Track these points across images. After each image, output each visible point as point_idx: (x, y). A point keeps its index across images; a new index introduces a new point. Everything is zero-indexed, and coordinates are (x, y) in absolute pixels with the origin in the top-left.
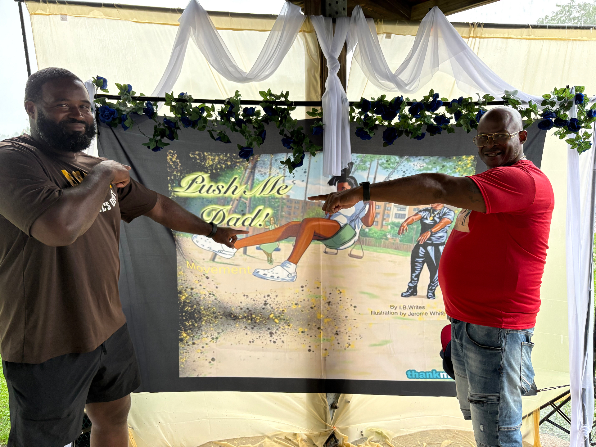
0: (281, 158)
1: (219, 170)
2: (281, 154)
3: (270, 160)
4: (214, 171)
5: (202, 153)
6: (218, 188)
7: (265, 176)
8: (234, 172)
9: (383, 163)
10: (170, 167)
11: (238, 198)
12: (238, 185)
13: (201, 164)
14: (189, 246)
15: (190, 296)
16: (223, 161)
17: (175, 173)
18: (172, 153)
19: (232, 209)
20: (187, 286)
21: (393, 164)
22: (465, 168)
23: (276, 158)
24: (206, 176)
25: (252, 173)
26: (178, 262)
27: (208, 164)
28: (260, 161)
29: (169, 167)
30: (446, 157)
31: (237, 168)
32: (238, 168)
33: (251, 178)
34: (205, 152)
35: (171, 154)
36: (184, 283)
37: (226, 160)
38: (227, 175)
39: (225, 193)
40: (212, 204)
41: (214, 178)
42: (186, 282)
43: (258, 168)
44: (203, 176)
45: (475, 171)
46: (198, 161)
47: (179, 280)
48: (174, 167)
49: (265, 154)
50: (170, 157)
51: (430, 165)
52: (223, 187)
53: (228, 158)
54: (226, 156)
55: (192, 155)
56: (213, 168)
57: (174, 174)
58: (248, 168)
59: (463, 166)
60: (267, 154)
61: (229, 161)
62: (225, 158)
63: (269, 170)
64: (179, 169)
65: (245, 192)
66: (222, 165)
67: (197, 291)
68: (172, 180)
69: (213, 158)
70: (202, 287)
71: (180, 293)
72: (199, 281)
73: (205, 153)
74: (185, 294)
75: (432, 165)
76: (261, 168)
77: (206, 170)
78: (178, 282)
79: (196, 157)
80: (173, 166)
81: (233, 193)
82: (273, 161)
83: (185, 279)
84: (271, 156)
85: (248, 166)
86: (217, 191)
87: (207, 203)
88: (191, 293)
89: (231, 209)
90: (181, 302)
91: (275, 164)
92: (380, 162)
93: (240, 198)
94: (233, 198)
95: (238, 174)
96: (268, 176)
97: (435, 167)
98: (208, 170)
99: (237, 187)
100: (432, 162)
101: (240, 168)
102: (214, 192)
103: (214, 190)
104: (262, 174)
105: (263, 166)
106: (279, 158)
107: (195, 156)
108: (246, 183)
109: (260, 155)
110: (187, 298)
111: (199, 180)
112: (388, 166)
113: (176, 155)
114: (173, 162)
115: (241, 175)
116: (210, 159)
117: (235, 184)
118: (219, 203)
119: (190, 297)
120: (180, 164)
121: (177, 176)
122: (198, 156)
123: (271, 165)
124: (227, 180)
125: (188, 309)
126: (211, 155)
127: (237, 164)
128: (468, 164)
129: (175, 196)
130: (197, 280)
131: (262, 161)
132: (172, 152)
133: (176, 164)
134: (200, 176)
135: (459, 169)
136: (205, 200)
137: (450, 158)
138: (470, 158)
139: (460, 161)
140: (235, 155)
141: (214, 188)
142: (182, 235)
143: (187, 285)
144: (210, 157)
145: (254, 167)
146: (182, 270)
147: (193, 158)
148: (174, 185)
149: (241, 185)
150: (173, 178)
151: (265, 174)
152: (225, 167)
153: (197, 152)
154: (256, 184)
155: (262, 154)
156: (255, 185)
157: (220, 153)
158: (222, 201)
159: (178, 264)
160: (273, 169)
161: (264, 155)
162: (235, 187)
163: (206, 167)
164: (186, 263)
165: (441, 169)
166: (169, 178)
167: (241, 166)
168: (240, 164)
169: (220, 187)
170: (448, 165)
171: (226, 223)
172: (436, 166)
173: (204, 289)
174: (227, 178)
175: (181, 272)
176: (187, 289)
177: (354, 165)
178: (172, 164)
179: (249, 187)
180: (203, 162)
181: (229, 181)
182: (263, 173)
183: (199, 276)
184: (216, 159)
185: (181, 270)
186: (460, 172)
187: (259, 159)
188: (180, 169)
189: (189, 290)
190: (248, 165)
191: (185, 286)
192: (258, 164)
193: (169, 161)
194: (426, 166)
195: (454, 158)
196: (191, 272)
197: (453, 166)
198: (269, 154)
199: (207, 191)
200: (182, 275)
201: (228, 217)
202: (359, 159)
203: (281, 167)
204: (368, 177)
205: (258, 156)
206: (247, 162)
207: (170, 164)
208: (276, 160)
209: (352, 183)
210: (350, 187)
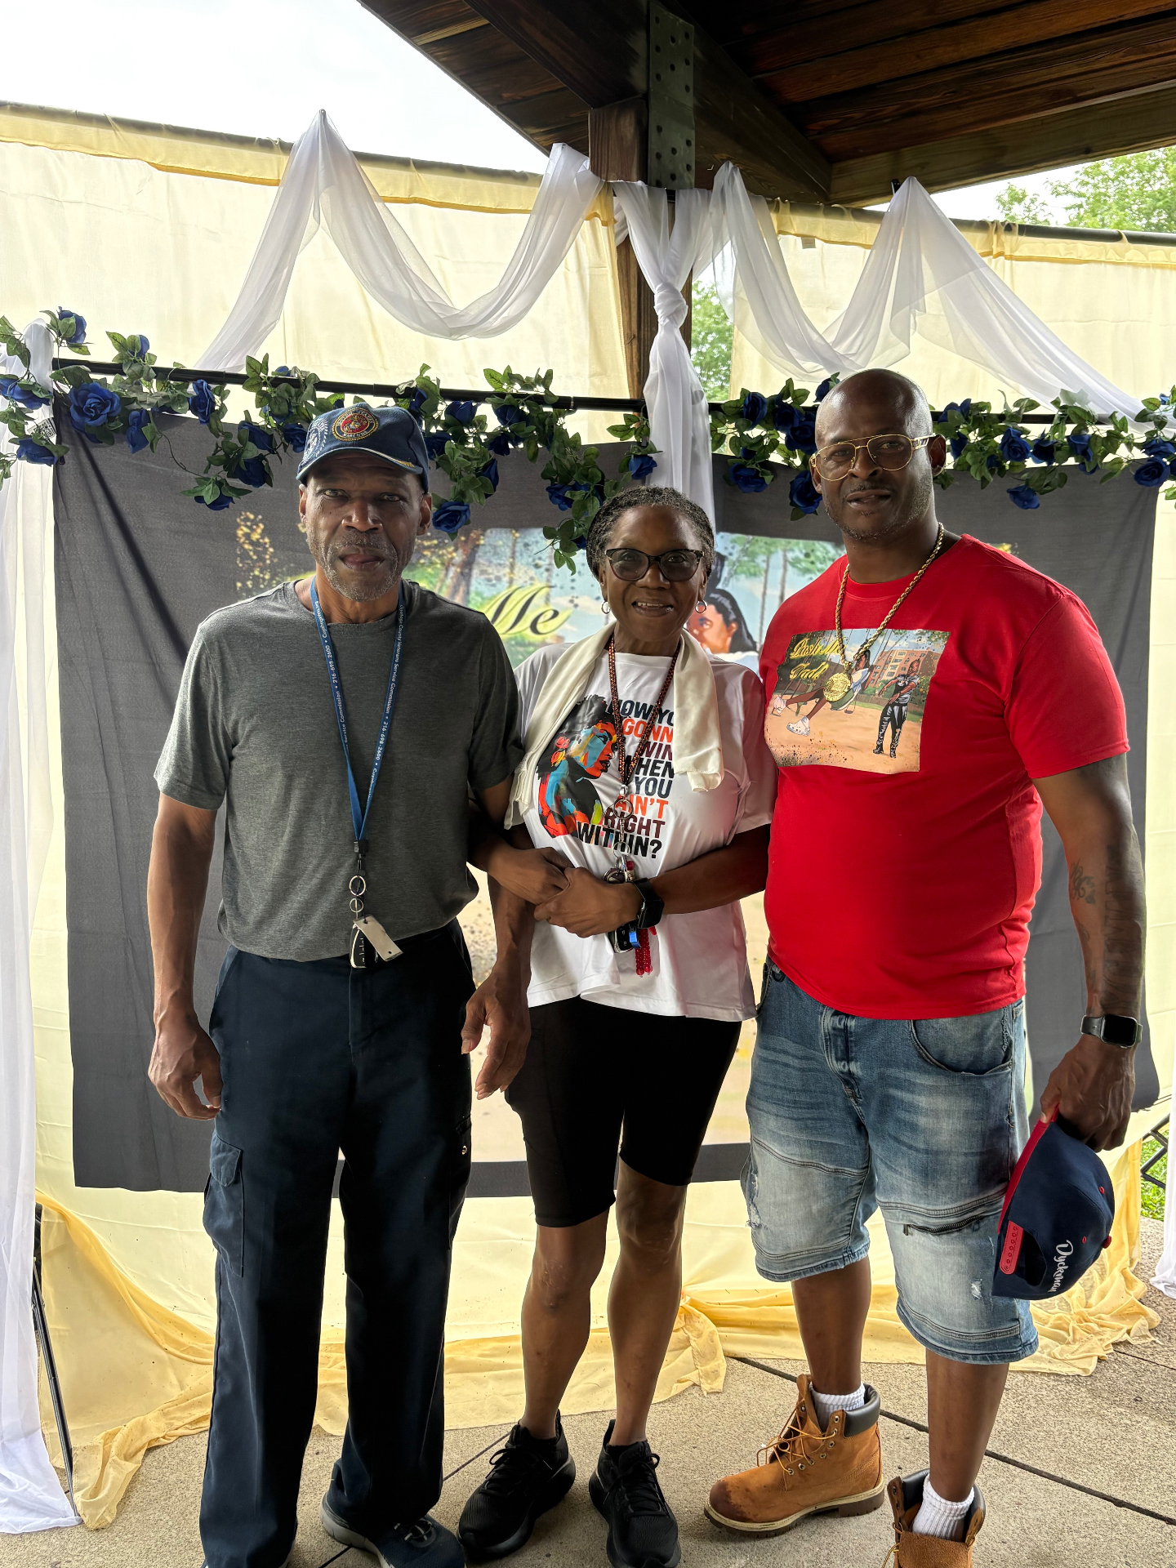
0: (539, 539)
3: (510, 544)
7: (499, 586)
8: (415, 572)
9: (797, 561)
10: (245, 555)
17: (257, 573)
18: (252, 521)
21: (821, 563)
23: (526, 541)
25: (465, 575)
28: (483, 545)
29: (240, 556)
31: (423, 564)
32: (427, 564)
33: (462, 589)
35: (249, 524)
43: (479, 563)
48: (255, 557)
49: (498, 530)
50: (246, 530)
57: (254, 576)
58: (453, 565)
60: (503, 530)
63: (507, 570)
64: (268, 562)
76: (487, 564)
80: (251, 553)
82: (520, 546)
84: (514, 535)
85: (452, 559)
91: (525, 555)
92: (790, 555)
95: (427, 578)
96: (507, 585)
101: (432, 563)
104: (489, 580)
105: (492, 559)
106: (533, 540)
109: (485, 530)
112: (810, 566)
113: (262, 526)
114: (252, 543)
115: (434, 580)
120: (271, 550)
121: (261, 581)
123: (513, 556)
127: (425, 553)
131: (490, 545)
132: (252, 517)
133: (260, 549)
145: (468, 565)
150: (250, 586)
151: (498, 579)
155: (490, 527)
160: (520, 569)
161: (494, 531)
166: (239, 585)
167: (434, 558)
168: (433, 553)
177: (726, 563)
178: (251, 548)
182: (492, 577)
187: (482, 542)
188: (272, 561)
190: (454, 554)
192: (480, 553)
193: (242, 540)
198: (509, 530)
202: (738, 548)
203: (540, 562)
204: (764, 594)
205: (480, 532)
206: (452, 549)
207: (243, 548)
208: (526, 545)
209: (726, 609)
210: (720, 617)
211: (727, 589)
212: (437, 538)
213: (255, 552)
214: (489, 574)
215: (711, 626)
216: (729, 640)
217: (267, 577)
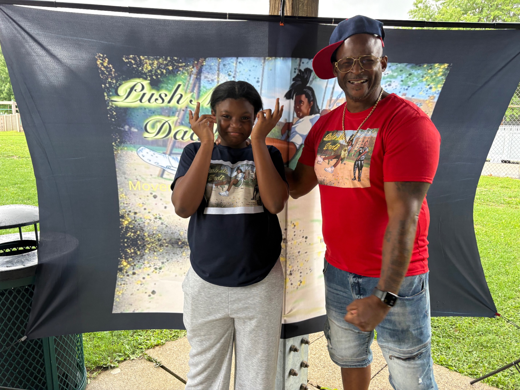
0: (230, 62)
1: (159, 76)
2: (230, 58)
3: (217, 65)
4: (154, 77)
5: (138, 57)
6: (160, 96)
7: (213, 84)
8: (177, 77)
10: (103, 73)
11: (184, 108)
12: (183, 94)
13: (138, 70)
14: (135, 160)
15: (133, 220)
16: (164, 66)
17: (109, 80)
18: (102, 57)
19: (179, 121)
20: (130, 210)
22: (434, 77)
23: (224, 63)
24: (146, 83)
25: (198, 79)
26: (118, 183)
27: (146, 69)
28: (205, 65)
29: (101, 73)
30: (416, 65)
31: (179, 74)
32: (181, 74)
33: (197, 85)
34: (141, 55)
35: (101, 58)
36: (127, 207)
37: (167, 65)
38: (170, 81)
39: (169, 102)
40: (156, 115)
41: (155, 84)
42: (129, 206)
43: (204, 73)
44: (142, 83)
45: (445, 80)
46: (134, 66)
47: (121, 203)
48: (107, 73)
49: (212, 58)
50: (101, 61)
51: (395, 72)
52: (166, 95)
53: (168, 62)
54: (166, 60)
55: (125, 59)
56: (152, 74)
57: (109, 82)
58: (193, 74)
59: (433, 74)
60: (214, 58)
61: (170, 65)
62: (165, 62)
63: (216, 77)
64: (113, 75)
65: (191, 101)
66: (162, 70)
67: (141, 216)
68: (108, 88)
69: (151, 62)
70: (147, 211)
71: (123, 217)
72: (143, 203)
73: (141, 57)
74: (128, 218)
75: (398, 73)
76: (207, 74)
77: (145, 76)
78: (120, 205)
79: (131, 62)
80: (105, 72)
81: (178, 102)
82: (221, 66)
83: (128, 202)
84: (218, 60)
85: (192, 71)
86: (160, 100)
87: (150, 114)
88: (135, 217)
89: (177, 121)
90: (123, 227)
91: (224, 70)
93: (186, 108)
94: (179, 109)
95: (181, 80)
96: (216, 83)
97: (400, 75)
98: (147, 76)
99: (182, 96)
100: (399, 70)
101: (183, 73)
102: (157, 101)
103: (156, 99)
104: (209, 81)
105: (209, 71)
106: (227, 63)
107: (130, 60)
108: (192, 91)
109: (205, 59)
110: (130, 223)
111: (139, 87)
113: (107, 59)
114: (104, 67)
115: (185, 81)
116: (148, 64)
117: (179, 91)
118: (163, 113)
119: (133, 222)
120: (114, 70)
121: (112, 84)
122: (134, 60)
123: (219, 70)
124: (170, 87)
125: (130, 235)
126: (149, 59)
127: (180, 69)
128: (439, 72)
129: (114, 106)
130: (142, 202)
131: (208, 65)
132: (102, 55)
133: (109, 70)
134: (138, 83)
135: (427, 78)
136: (147, 110)
137: (420, 66)
138: (443, 67)
139: (431, 69)
140: (176, 58)
141: (156, 96)
142: (126, 149)
143: (130, 208)
144: (147, 61)
145: (199, 73)
146: (124, 193)
147: (127, 63)
148: (111, 93)
149: (186, 92)
150: (108, 86)
151: (213, 80)
152: (166, 73)
153: (131, 56)
154: (203, 92)
155: (208, 57)
156: (201, 93)
157: (158, 57)
158: (167, 111)
159: (119, 186)
160: (222, 76)
161: (210, 59)
162: (179, 96)
163: (145, 73)
164: (128, 184)
165: (407, 77)
166: (103, 86)
167: (184, 71)
168: (183, 69)
169: (163, 96)
170: (416, 73)
171: (173, 136)
172: (403, 73)
173: (149, 212)
174: (169, 85)
175: (123, 195)
176: (130, 213)
178: (104, 69)
179: (195, 95)
180: (140, 67)
181: (173, 88)
182: (210, 79)
183: (145, 196)
184: (155, 63)
185: (122, 193)
186: (427, 82)
187: (204, 64)
188: (115, 75)
189: (132, 214)
190: (193, 69)
191: (128, 209)
192: (204, 68)
193: (100, 66)
194: (391, 73)
195: (425, 66)
196: (134, 194)
197: (421, 74)
198: (216, 58)
199: (149, 101)
200: (123, 198)
201: (174, 130)
203: (231, 73)
204: (326, 87)
205: (203, 59)
206: (191, 67)
207: (101, 70)
208: (224, 65)
209: (309, 95)
210: (307, 99)
211: (311, 86)
212: (185, 63)
213: (107, 71)
214: (208, 78)
215: (303, 104)
216: (310, 109)
217: (114, 82)
